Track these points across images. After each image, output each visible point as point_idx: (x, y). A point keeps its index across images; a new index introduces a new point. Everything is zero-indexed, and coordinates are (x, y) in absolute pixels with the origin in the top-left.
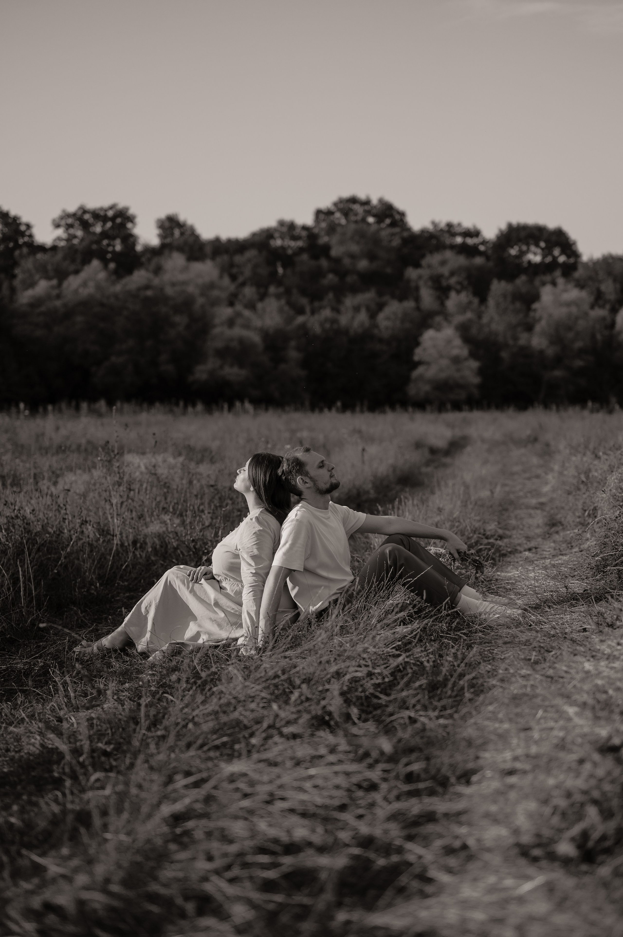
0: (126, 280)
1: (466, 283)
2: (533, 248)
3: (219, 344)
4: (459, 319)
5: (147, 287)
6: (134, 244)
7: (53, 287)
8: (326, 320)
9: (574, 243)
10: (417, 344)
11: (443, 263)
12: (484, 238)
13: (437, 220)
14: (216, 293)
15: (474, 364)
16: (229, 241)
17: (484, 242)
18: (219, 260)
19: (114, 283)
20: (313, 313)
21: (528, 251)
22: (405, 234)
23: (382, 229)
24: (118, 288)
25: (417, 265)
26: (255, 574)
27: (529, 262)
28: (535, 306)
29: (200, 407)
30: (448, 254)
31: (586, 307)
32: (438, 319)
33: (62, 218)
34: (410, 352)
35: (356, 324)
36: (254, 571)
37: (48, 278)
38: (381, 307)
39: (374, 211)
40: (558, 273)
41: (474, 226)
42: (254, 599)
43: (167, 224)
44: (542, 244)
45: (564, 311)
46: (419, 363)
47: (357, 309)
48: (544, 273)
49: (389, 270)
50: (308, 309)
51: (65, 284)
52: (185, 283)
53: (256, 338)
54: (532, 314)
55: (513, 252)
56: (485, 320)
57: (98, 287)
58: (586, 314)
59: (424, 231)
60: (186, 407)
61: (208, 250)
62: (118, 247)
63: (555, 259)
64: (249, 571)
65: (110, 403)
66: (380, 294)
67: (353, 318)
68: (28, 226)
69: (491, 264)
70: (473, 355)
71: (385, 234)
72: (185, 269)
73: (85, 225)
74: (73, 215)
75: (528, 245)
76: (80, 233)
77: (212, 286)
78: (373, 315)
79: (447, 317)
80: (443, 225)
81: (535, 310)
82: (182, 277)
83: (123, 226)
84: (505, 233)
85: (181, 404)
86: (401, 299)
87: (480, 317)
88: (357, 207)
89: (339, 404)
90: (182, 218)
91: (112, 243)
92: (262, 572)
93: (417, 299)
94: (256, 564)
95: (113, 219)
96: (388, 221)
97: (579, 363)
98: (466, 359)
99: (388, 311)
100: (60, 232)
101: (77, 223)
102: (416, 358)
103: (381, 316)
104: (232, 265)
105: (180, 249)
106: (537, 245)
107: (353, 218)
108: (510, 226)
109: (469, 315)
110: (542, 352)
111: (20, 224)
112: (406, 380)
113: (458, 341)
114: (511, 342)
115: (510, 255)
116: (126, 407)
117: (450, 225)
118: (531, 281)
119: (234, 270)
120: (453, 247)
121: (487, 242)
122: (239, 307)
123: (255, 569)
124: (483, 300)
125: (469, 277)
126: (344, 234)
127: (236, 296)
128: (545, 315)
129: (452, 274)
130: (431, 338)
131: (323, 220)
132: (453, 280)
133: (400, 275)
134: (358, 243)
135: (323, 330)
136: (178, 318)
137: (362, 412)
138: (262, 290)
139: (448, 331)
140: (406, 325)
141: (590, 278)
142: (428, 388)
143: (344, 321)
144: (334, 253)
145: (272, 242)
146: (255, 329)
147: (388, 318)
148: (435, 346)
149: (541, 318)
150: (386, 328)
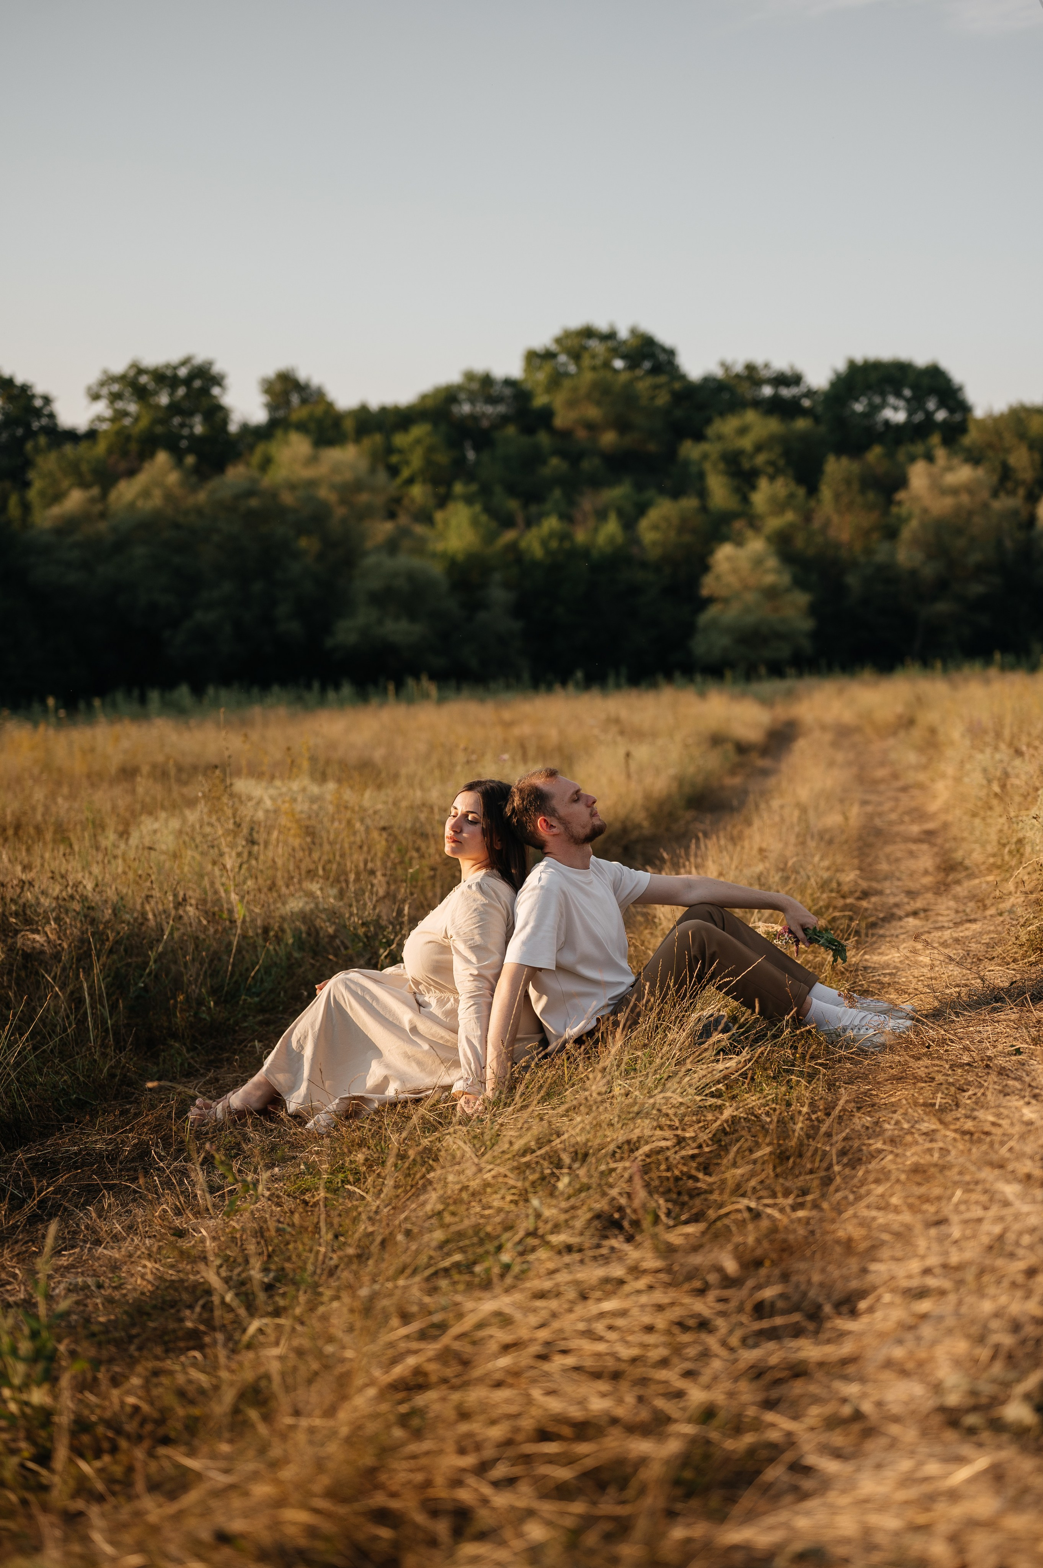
0: (214, 483)
1: (781, 462)
2: (892, 400)
3: (375, 584)
4: (774, 523)
5: (251, 493)
6: (225, 422)
7: (92, 501)
8: (552, 534)
9: (960, 389)
10: (706, 568)
11: (743, 431)
12: (808, 386)
13: (729, 360)
14: (364, 498)
15: (802, 599)
16: (384, 410)
17: (810, 393)
18: (367, 442)
19: (194, 489)
20: (529, 523)
21: (884, 405)
22: (677, 386)
23: (637, 379)
24: (202, 496)
25: (699, 437)
26: (479, 977)
27: (887, 423)
28: (901, 495)
29: (347, 690)
30: (751, 416)
31: (985, 494)
32: (738, 524)
33: (102, 384)
34: (694, 582)
35: (601, 537)
36: (476, 972)
37: (84, 485)
38: (642, 509)
39: (623, 349)
40: (935, 439)
41: (792, 368)
42: (477, 1018)
43: (278, 387)
44: (907, 392)
45: (948, 502)
46: (710, 600)
47: (602, 515)
48: (912, 441)
49: (652, 447)
50: (520, 519)
51: (113, 495)
52: (312, 484)
53: (437, 569)
54: (895, 510)
55: (859, 407)
56: (816, 524)
57: (169, 497)
58: (986, 506)
59: (708, 381)
60: (323, 690)
61: (349, 425)
62: (199, 429)
63: (929, 415)
64: (468, 972)
65: (198, 691)
66: (639, 487)
67: (596, 530)
68: (47, 400)
69: (822, 429)
70: (799, 583)
71: (643, 386)
72: (313, 460)
73: (141, 393)
74: (122, 379)
76: (133, 408)
77: (357, 486)
78: (629, 523)
79: (754, 522)
80: (739, 368)
81: (900, 503)
82: (308, 474)
83: (205, 391)
84: (843, 376)
85: (316, 685)
86: (676, 494)
87: (808, 517)
88: (593, 344)
89: (579, 675)
90: (302, 375)
91: (187, 421)
92: (489, 973)
93: (703, 494)
94: (479, 960)
95: (187, 382)
96: (647, 365)
97: (976, 589)
98: (788, 590)
99: (653, 515)
100: (101, 408)
101: (128, 392)
102: (705, 592)
103: (644, 524)
104: (390, 450)
105: (301, 427)
106: (898, 395)
107: (586, 361)
108: (853, 367)
109: (790, 516)
110: (913, 573)
111: (33, 396)
112: (689, 629)
113: (772, 562)
114: (863, 559)
115: (854, 412)
116: (224, 693)
117: (751, 368)
118: (890, 455)
119: (394, 459)
120: (758, 404)
121: (815, 393)
122: (403, 520)
123: (478, 968)
124: (813, 490)
125: (787, 453)
126: (575, 389)
127: (397, 501)
128: (917, 511)
129: (759, 448)
130: (729, 559)
131: (540, 368)
132: (761, 459)
133: (672, 454)
134: (599, 403)
135: (548, 552)
136: (303, 543)
137: (618, 686)
138: (442, 490)
139: (756, 545)
140: (687, 538)
141: (990, 446)
142: (725, 641)
143: (581, 536)
144: (559, 422)
145: (455, 409)
146: (434, 555)
147: (655, 527)
148: (735, 571)
149: (909, 517)
150: (654, 543)
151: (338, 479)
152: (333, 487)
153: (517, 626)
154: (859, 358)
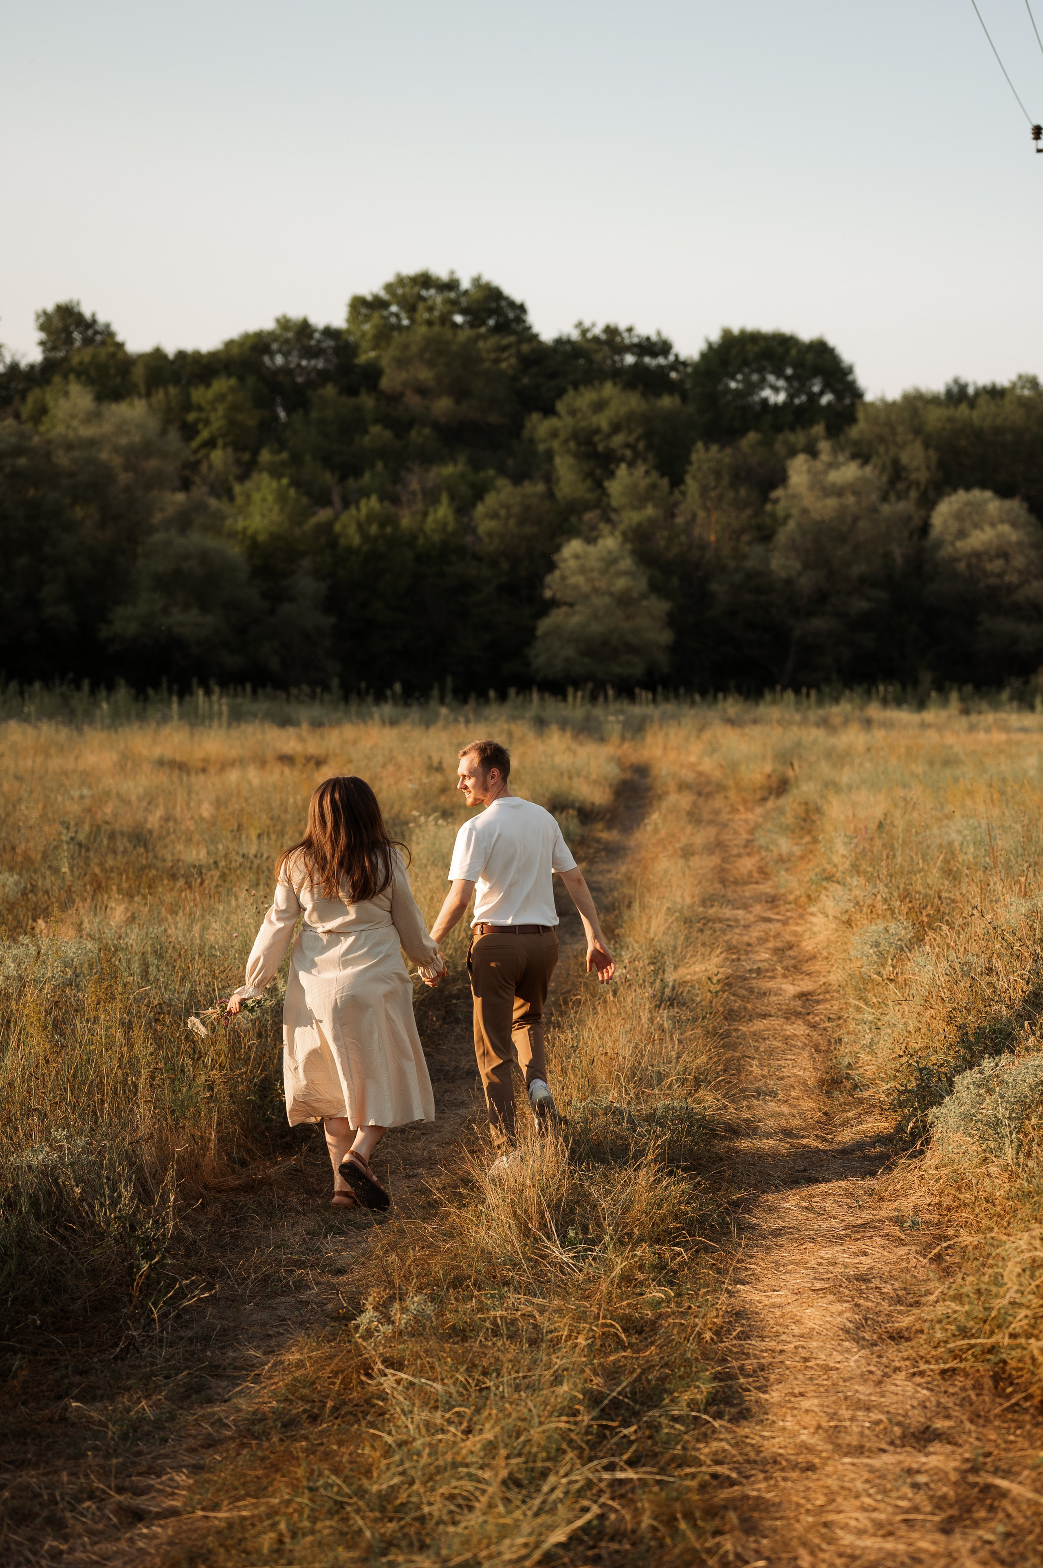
1: (641, 445)
2: (771, 378)
3: (162, 566)
4: (632, 518)
5: (18, 451)
8: (371, 517)
9: (850, 370)
10: (551, 566)
11: (599, 406)
12: (677, 356)
13: (587, 324)
14: (153, 463)
15: (660, 606)
16: (181, 355)
17: (679, 364)
18: (159, 396)
20: (346, 504)
21: (763, 382)
22: (525, 348)
23: (479, 337)
25: (549, 411)
27: (765, 401)
28: (778, 493)
29: (123, 693)
30: (609, 389)
31: (874, 497)
32: (590, 516)
34: (536, 581)
35: (430, 523)
38: (479, 492)
39: (464, 302)
40: (819, 429)
41: (659, 333)
43: (57, 322)
44: (789, 371)
45: (832, 502)
46: (554, 603)
47: (431, 497)
48: (793, 429)
49: (494, 418)
50: (336, 499)
52: (92, 443)
53: (235, 551)
54: (769, 507)
55: (733, 385)
56: (680, 520)
58: (874, 510)
59: (560, 342)
61: (138, 374)
63: (813, 398)
66: (476, 465)
67: (425, 514)
69: (691, 409)
70: (657, 588)
71: (486, 346)
72: (94, 417)
75: (761, 371)
77: (147, 449)
78: (463, 509)
79: (607, 515)
80: (598, 331)
81: (776, 501)
82: (87, 432)
84: (715, 346)
85: (86, 684)
86: (518, 478)
87: (670, 512)
88: (431, 293)
93: (549, 478)
96: (491, 322)
97: (860, 605)
98: (644, 596)
99: (491, 500)
102: (548, 594)
103: (480, 509)
104: (187, 406)
105: (83, 374)
106: (779, 374)
107: (422, 314)
108: (728, 337)
109: (650, 511)
110: (789, 582)
112: (529, 635)
113: (626, 563)
114: (732, 564)
115: (728, 390)
117: (611, 331)
118: (767, 443)
119: (191, 417)
120: (617, 374)
121: (685, 364)
122: (199, 491)
124: (677, 481)
125: (648, 435)
126: (406, 347)
127: (194, 466)
128: (794, 512)
129: (616, 428)
130: (577, 557)
131: (367, 318)
132: (618, 440)
133: (516, 429)
134: (431, 364)
135: (365, 537)
136: (79, 512)
137: (442, 701)
138: (246, 456)
139: (609, 543)
140: (529, 529)
141: (882, 439)
142: (570, 652)
143: (406, 521)
144: (385, 383)
145: (266, 359)
146: (232, 535)
147: (494, 516)
148: (583, 570)
149: (787, 517)
150: (490, 534)
151: (124, 441)
152: (116, 450)
153: (328, 621)
154: (736, 330)
